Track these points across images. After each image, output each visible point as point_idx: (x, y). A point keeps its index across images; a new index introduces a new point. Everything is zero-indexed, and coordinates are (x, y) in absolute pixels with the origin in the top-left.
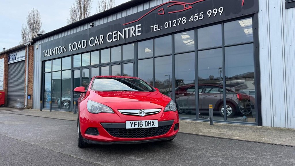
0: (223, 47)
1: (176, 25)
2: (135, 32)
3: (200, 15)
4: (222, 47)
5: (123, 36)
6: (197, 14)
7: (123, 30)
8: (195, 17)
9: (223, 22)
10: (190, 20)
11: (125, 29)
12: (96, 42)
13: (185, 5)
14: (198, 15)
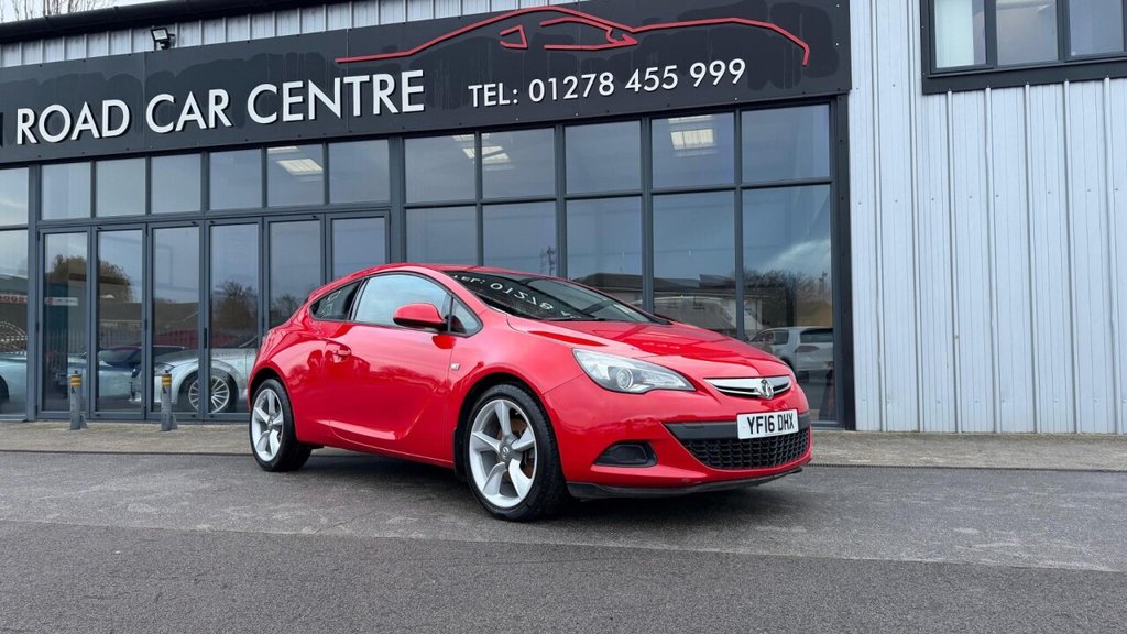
0: (738, 189)
1: (576, 96)
2: (396, 97)
3: (666, 75)
4: (733, 189)
5: (336, 108)
6: (656, 69)
7: (337, 81)
8: (647, 77)
9: (737, 108)
10: (629, 86)
11: (347, 80)
12: (184, 117)
13: (610, 29)
14: (659, 73)
